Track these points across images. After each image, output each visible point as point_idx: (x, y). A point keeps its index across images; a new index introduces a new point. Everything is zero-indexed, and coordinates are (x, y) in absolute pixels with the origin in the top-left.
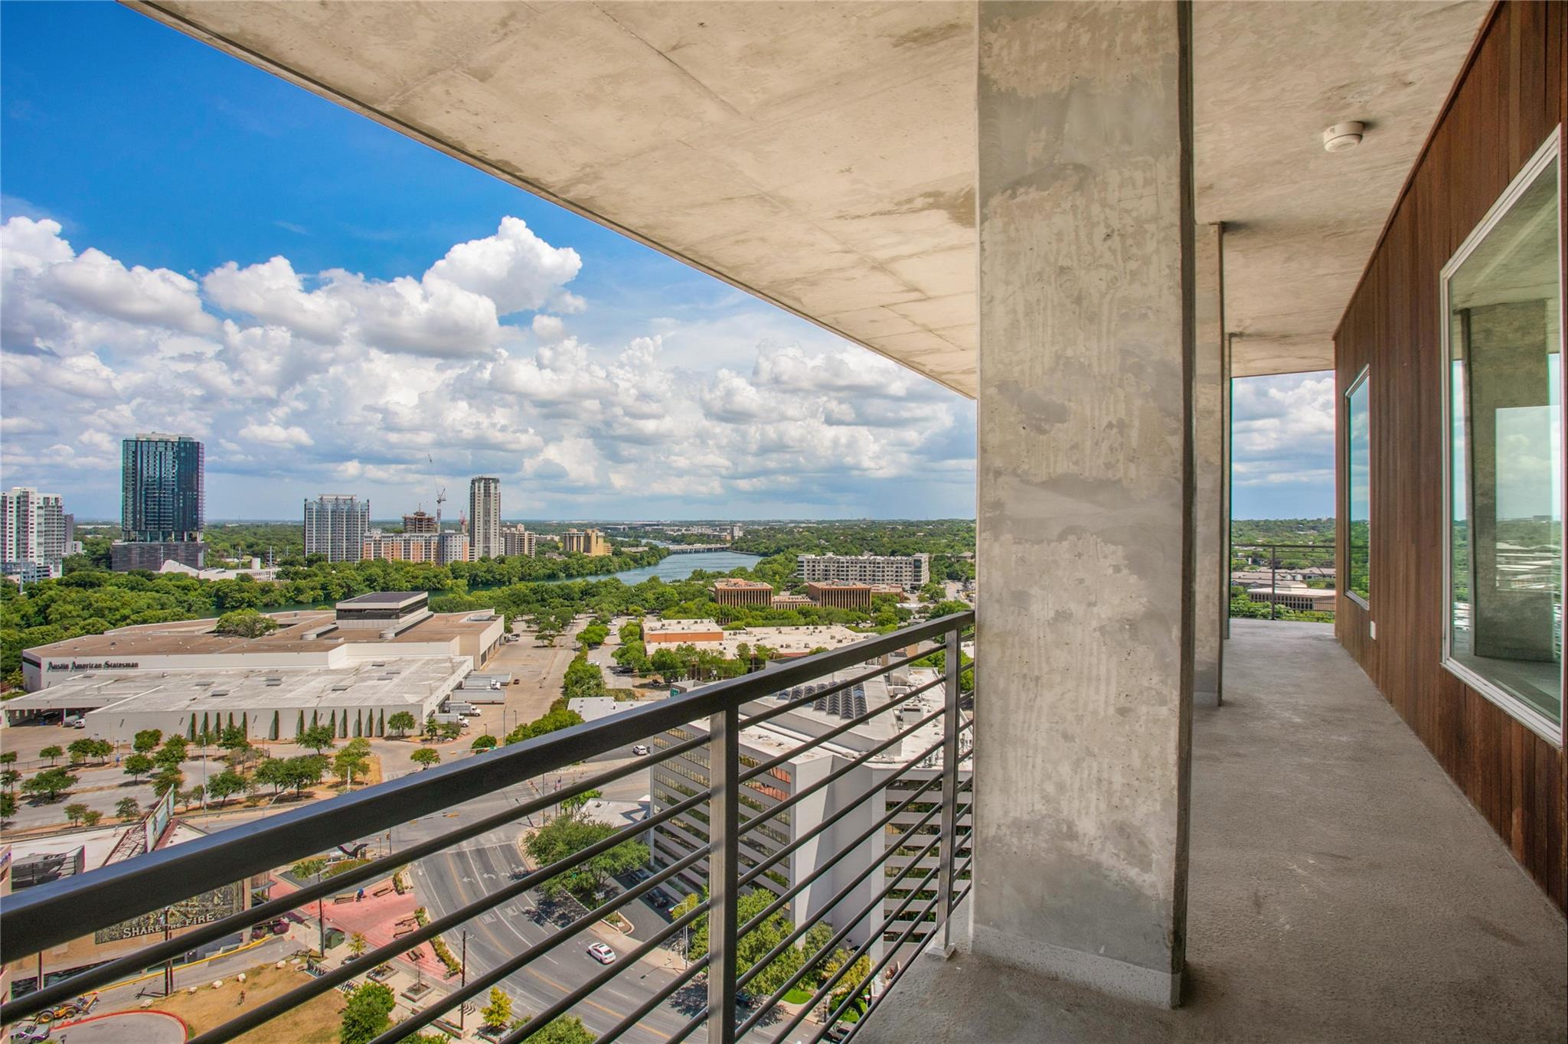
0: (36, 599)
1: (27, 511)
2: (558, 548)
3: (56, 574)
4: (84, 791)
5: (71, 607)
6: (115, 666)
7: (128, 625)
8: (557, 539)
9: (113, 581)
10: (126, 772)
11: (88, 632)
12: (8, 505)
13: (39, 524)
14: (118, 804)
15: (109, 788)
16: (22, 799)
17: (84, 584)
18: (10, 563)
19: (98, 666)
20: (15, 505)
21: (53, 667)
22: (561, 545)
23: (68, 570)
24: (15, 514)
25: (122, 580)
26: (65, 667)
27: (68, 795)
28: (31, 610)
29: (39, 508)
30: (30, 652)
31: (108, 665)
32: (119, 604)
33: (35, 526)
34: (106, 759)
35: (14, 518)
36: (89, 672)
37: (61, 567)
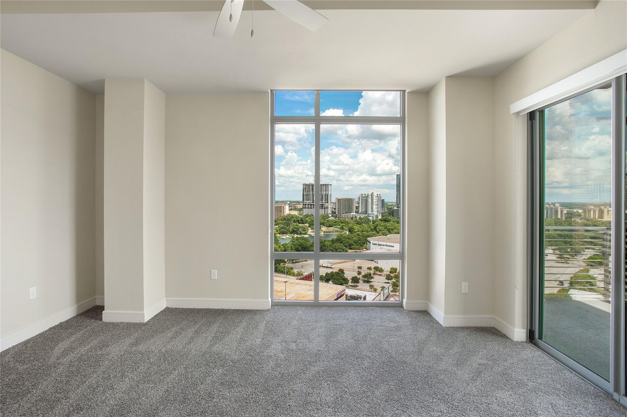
0: (374, 224)
1: (373, 198)
2: (581, 216)
3: (380, 217)
4: (375, 282)
5: (382, 228)
6: (388, 246)
7: (394, 234)
8: (580, 211)
9: (393, 220)
10: (386, 279)
11: (383, 235)
12: (369, 196)
13: (376, 202)
14: (381, 287)
15: (382, 282)
16: (362, 280)
17: (386, 221)
18: (369, 214)
19: (384, 245)
20: (370, 196)
21: (374, 244)
22: (583, 214)
23: (383, 216)
24: (370, 199)
25: (395, 220)
26: (376, 244)
27: (372, 282)
28: (373, 228)
29: (376, 197)
30: (369, 239)
31: (386, 245)
32: (394, 228)
33: (375, 202)
34: (382, 274)
35: (370, 200)
36: (382, 247)
37: (381, 215)
